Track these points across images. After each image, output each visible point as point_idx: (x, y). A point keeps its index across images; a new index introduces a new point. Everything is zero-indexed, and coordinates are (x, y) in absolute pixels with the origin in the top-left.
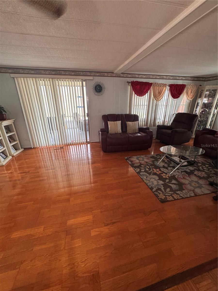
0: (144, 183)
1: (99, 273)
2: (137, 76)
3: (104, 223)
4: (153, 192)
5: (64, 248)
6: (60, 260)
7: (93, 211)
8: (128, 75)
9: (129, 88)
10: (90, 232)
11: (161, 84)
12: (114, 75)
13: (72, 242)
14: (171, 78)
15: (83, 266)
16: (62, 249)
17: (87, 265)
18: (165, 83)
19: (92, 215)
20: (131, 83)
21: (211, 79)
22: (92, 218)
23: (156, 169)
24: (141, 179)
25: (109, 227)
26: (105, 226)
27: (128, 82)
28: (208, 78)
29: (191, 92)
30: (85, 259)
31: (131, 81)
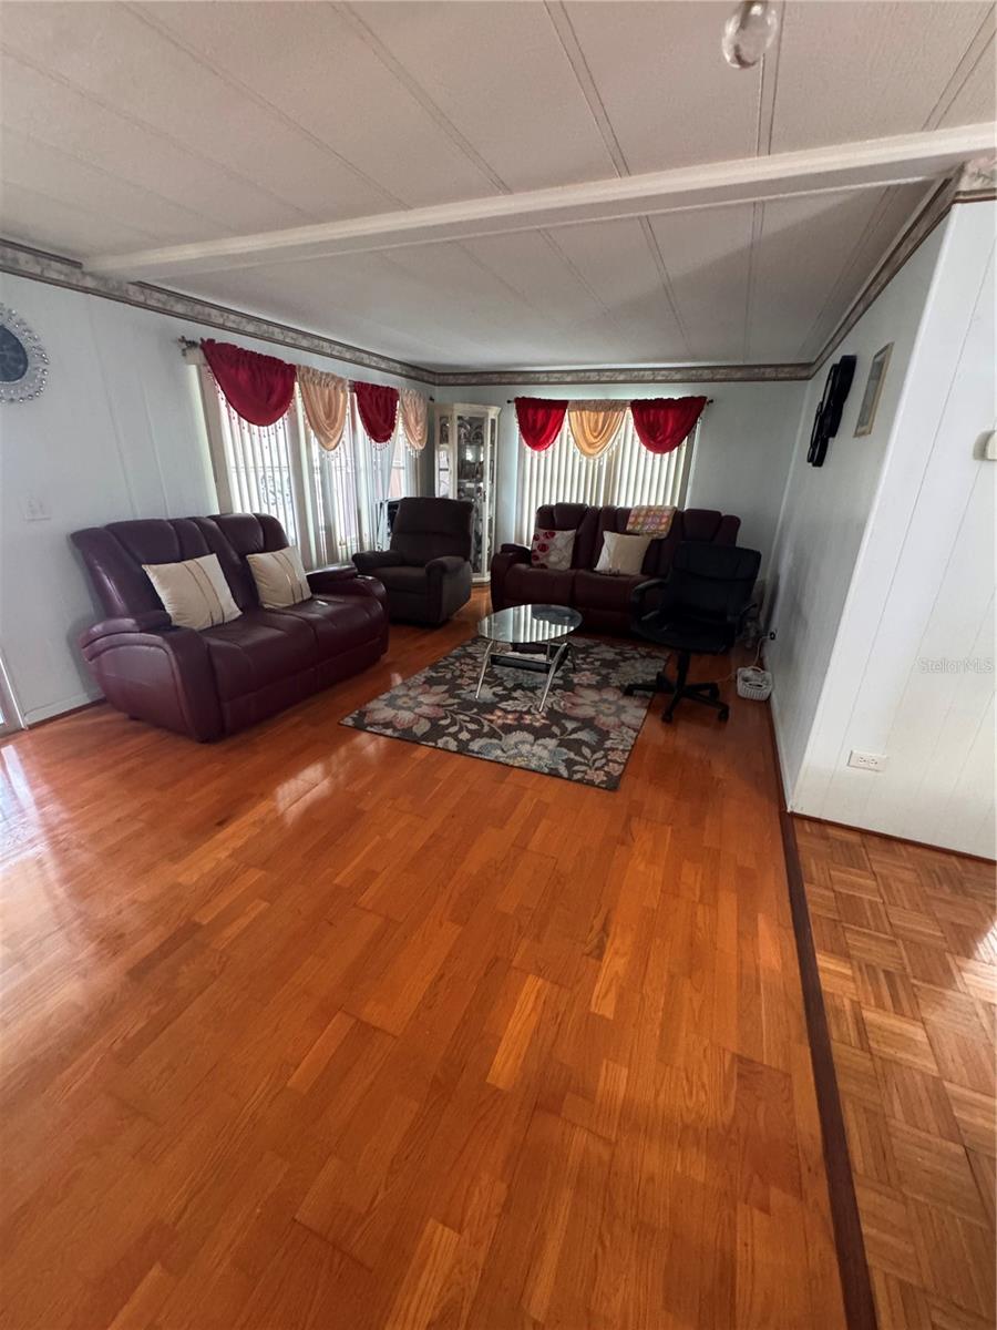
0: (516, 770)
1: (738, 1056)
2: (216, 316)
3: (588, 955)
4: (567, 779)
5: (607, 1142)
6: (651, 1179)
7: (511, 961)
8: (172, 301)
9: (193, 373)
10: (596, 1015)
11: (328, 375)
12: (89, 283)
13: (598, 1100)
14: (348, 355)
15: (703, 1097)
16: (606, 1157)
17: (706, 1080)
18: (339, 375)
19: (528, 974)
20: (202, 348)
21: (451, 379)
22: (541, 981)
23: (492, 713)
24: (493, 764)
25: (612, 950)
26: (600, 957)
27: (183, 340)
28: (439, 374)
29: (417, 422)
30: (685, 1082)
31: (202, 340)
